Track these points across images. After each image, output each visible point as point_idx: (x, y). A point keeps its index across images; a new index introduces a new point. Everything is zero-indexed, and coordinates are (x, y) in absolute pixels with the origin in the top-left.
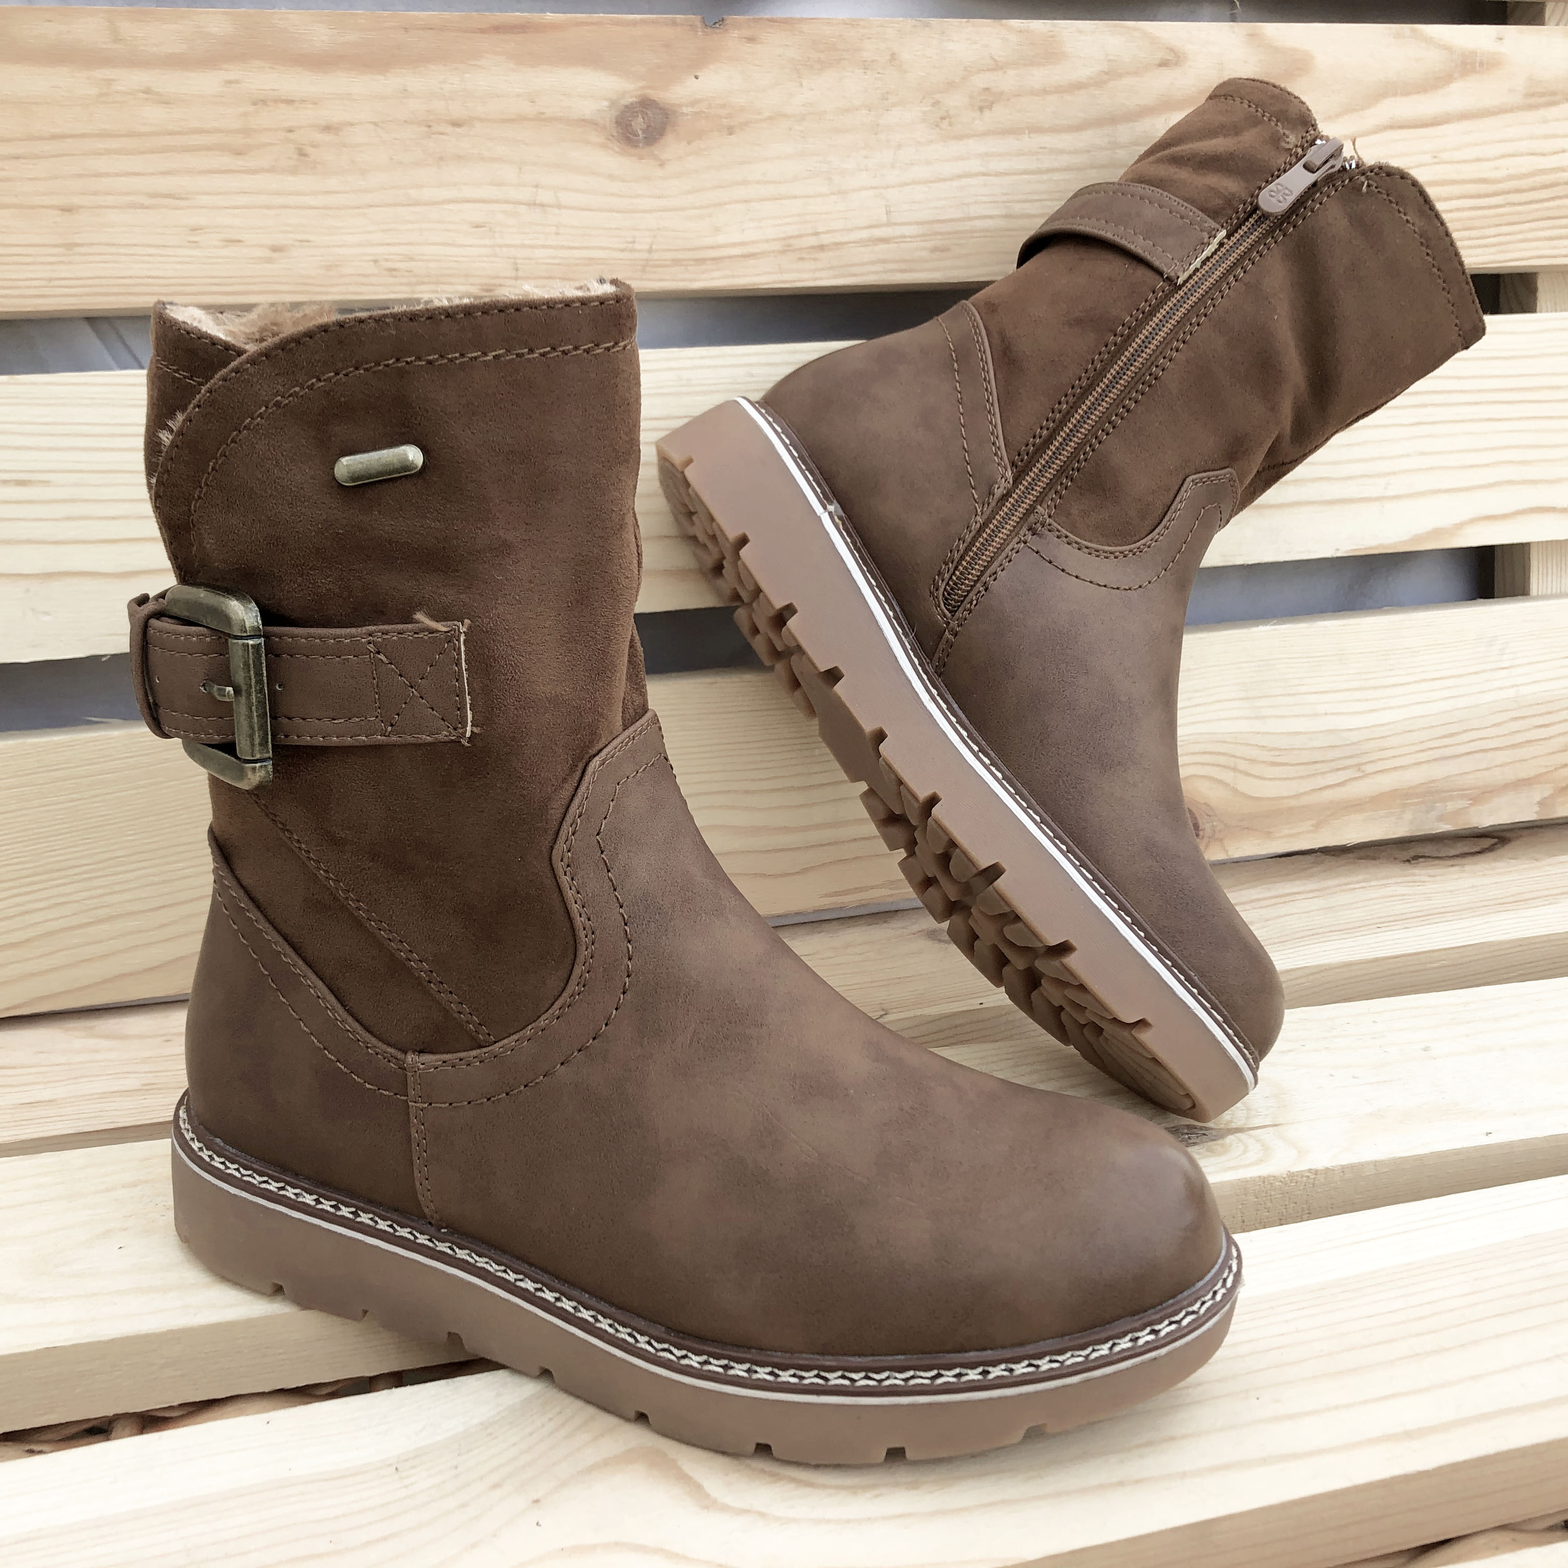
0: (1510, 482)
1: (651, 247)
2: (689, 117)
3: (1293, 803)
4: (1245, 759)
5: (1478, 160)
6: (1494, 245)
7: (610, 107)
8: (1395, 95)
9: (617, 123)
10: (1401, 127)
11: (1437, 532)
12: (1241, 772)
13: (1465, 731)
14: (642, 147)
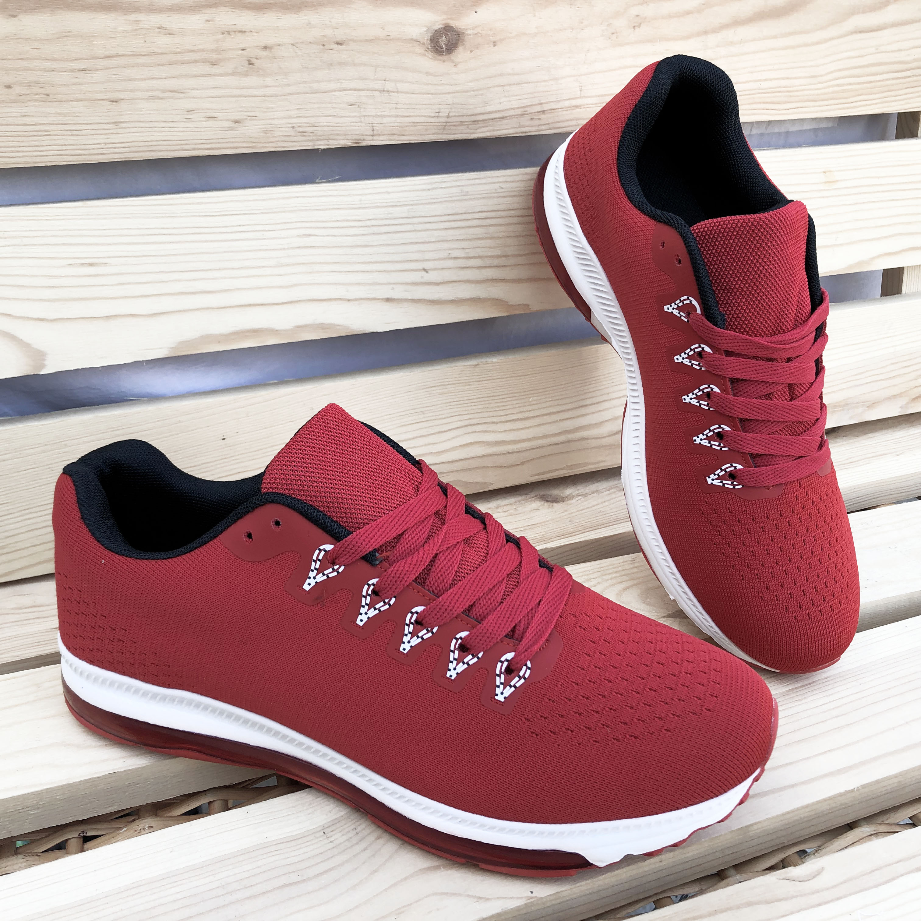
0: (901, 234)
1: (449, 115)
2: (471, 36)
5: (899, 50)
7: (426, 31)
8: (858, 13)
9: (431, 40)
10: (860, 32)
11: (860, 263)
13: (867, 371)
14: (445, 55)
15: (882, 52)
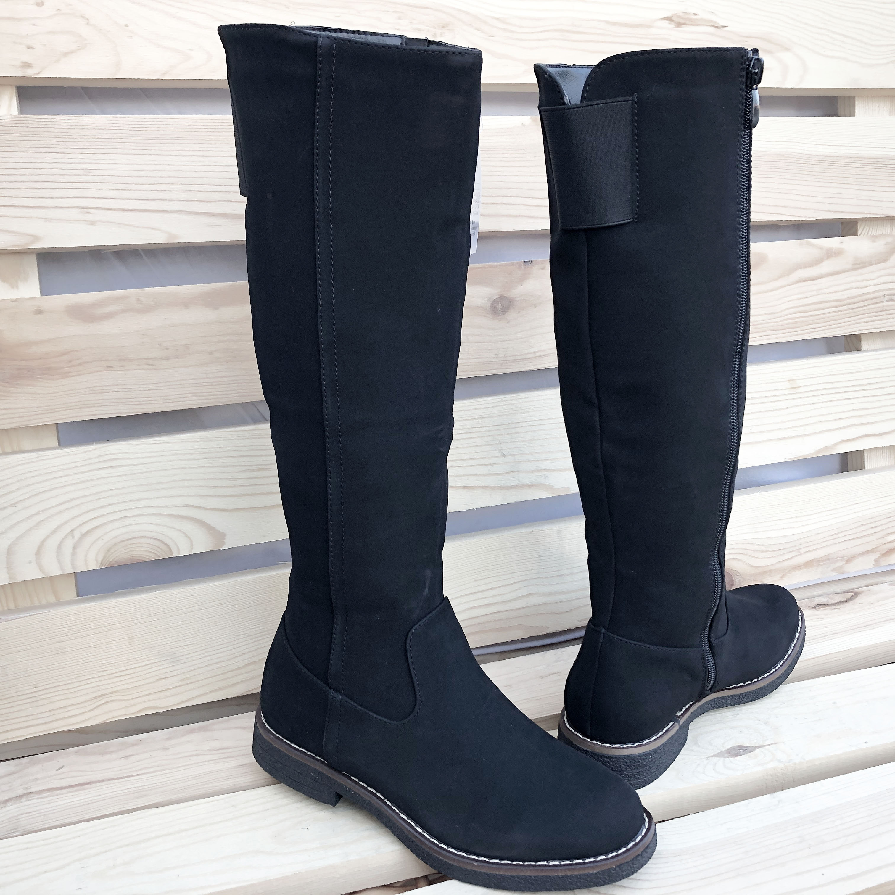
0: (855, 425)
1: (505, 356)
2: (519, 302)
3: (772, 568)
4: (751, 550)
5: (835, 292)
6: (844, 326)
7: (488, 300)
8: (801, 268)
9: (491, 306)
10: (804, 281)
11: (826, 448)
12: (750, 556)
13: (842, 532)
14: (501, 315)
15: (822, 294)
